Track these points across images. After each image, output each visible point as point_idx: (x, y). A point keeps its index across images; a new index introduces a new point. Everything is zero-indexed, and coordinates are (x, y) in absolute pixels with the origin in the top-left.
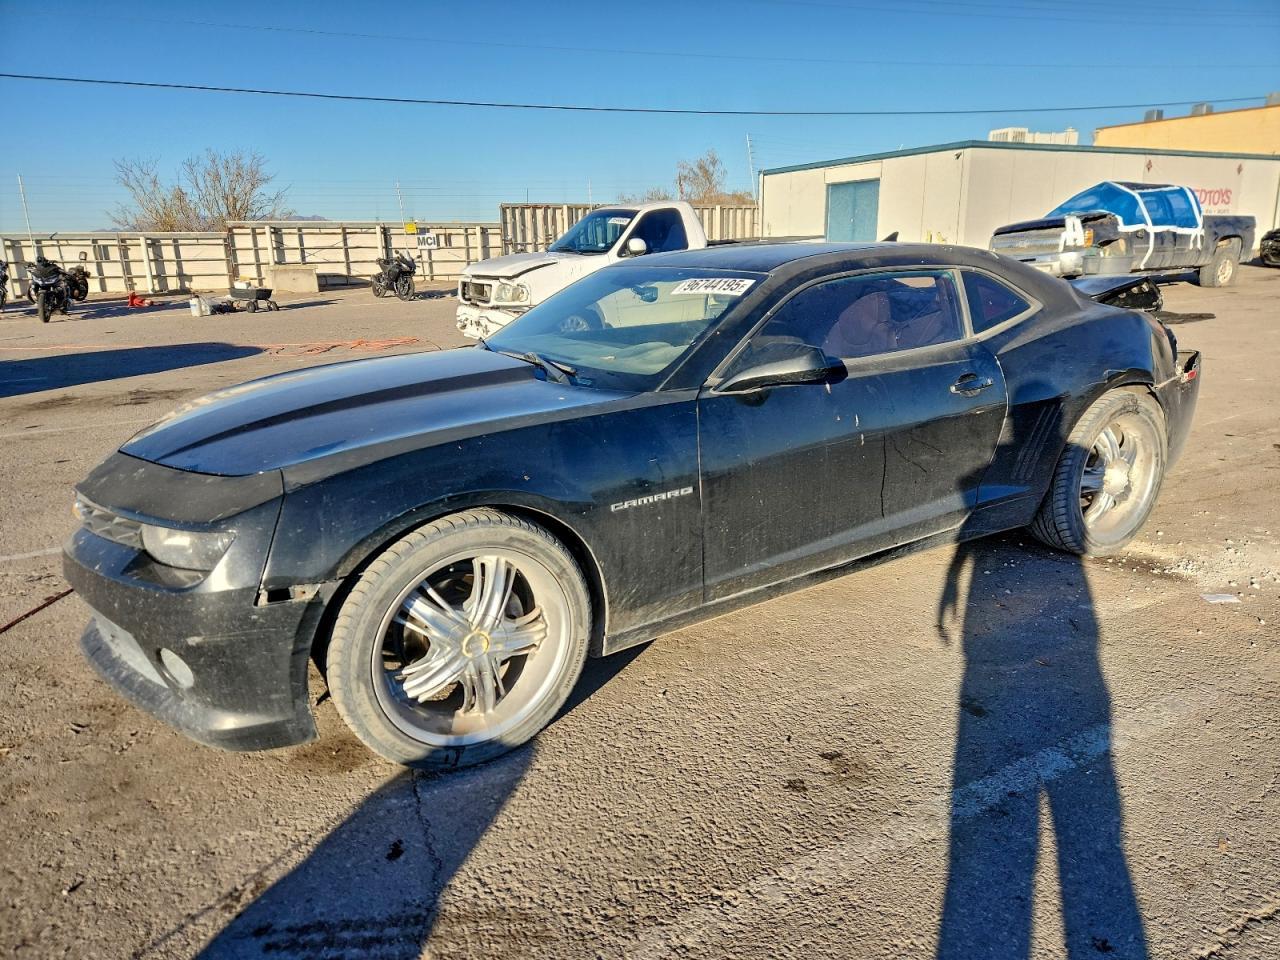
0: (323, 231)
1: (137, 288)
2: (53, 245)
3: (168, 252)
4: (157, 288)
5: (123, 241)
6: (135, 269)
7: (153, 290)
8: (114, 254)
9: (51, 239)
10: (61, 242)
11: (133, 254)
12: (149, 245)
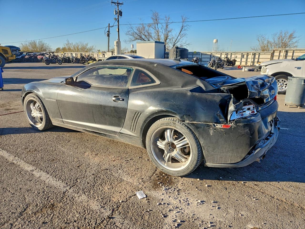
0: (301, 51)
1: (247, 64)
2: (234, 54)
3: (257, 56)
4: (252, 65)
5: (248, 54)
6: (249, 60)
7: (250, 65)
8: (245, 56)
9: (234, 53)
10: (236, 54)
11: (249, 57)
12: (253, 55)
